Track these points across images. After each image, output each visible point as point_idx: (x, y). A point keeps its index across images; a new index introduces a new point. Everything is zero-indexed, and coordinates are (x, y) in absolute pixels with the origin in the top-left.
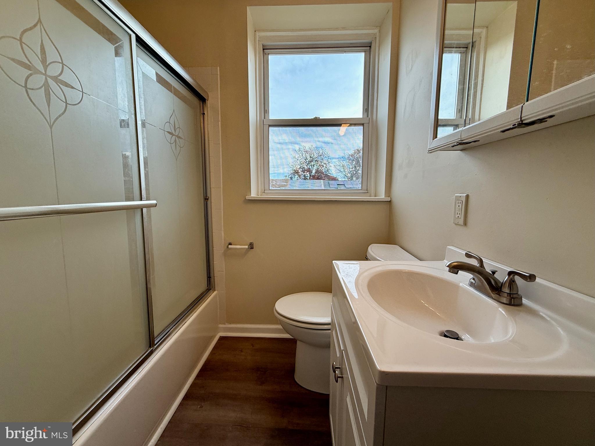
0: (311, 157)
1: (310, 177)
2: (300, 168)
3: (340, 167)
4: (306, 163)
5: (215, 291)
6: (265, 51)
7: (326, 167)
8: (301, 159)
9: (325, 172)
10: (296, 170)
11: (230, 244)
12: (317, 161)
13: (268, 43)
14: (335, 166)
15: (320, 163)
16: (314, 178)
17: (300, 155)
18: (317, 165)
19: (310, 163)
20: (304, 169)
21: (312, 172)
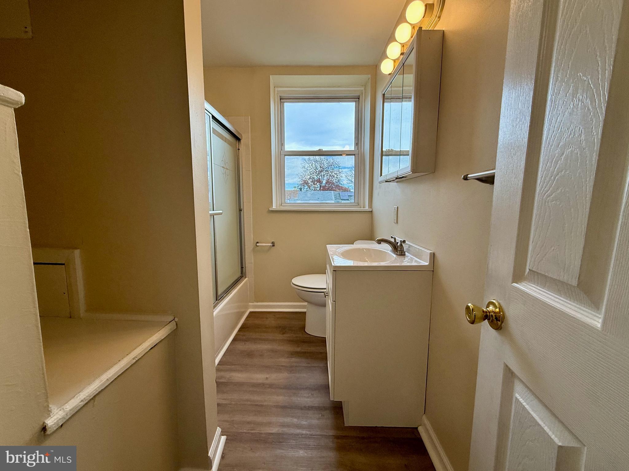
0: (321, 167)
1: (320, 188)
2: (310, 178)
3: (351, 177)
4: (316, 173)
5: (246, 278)
6: (281, 100)
7: (337, 178)
8: (310, 169)
9: (336, 183)
10: (305, 181)
11: (258, 243)
12: (328, 171)
13: (283, 95)
14: (346, 176)
15: (331, 173)
16: (324, 189)
17: (310, 164)
18: (328, 176)
19: (320, 173)
20: (313, 180)
21: (322, 183)
